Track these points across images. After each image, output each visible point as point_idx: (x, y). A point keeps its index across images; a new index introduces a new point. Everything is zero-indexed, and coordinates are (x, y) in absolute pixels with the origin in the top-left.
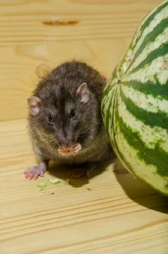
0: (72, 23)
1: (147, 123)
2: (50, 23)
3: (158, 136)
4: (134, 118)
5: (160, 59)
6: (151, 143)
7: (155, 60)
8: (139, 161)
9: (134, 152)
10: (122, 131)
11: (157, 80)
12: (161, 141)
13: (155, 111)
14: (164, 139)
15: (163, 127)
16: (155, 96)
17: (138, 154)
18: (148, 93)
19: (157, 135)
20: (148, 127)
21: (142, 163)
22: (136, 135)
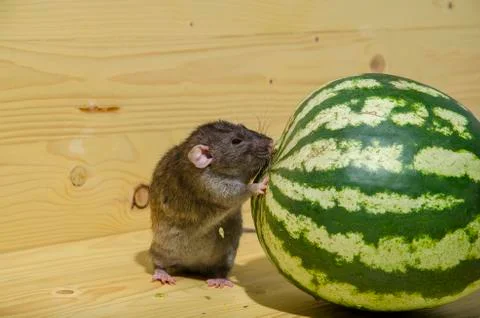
0: (112, 109)
1: (292, 211)
2: (87, 110)
3: (302, 225)
4: (280, 207)
5: (309, 146)
6: (296, 233)
7: (303, 148)
8: (284, 253)
9: (279, 243)
10: (268, 221)
11: (304, 168)
12: (305, 230)
13: (300, 199)
14: (308, 228)
15: (308, 216)
16: (301, 184)
17: (283, 245)
18: (295, 181)
19: (302, 223)
20: (293, 216)
21: (287, 256)
22: (281, 224)
